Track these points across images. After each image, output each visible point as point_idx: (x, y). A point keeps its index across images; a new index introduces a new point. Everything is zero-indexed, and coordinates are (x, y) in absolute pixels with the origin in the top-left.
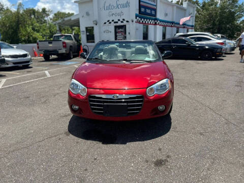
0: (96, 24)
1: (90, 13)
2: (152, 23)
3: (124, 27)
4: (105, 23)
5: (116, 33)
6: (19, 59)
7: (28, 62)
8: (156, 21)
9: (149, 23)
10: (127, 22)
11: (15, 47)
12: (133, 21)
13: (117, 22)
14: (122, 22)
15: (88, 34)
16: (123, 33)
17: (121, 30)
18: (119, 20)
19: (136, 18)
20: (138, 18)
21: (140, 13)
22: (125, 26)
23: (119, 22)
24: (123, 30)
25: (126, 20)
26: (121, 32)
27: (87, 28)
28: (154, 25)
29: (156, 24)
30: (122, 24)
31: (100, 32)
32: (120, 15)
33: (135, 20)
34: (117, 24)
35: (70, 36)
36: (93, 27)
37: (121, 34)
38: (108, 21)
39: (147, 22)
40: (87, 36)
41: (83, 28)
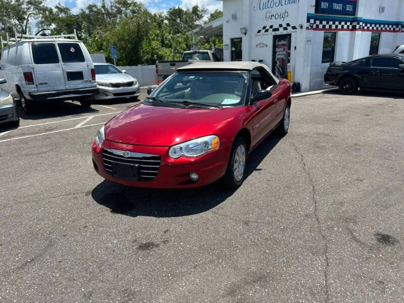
0: (245, 34)
1: (239, 16)
2: (345, 27)
3: (288, 37)
4: (259, 31)
5: (275, 47)
6: (121, 88)
7: (134, 93)
8: (355, 24)
9: (340, 27)
10: (294, 28)
11: (124, 71)
12: (301, 27)
13: (277, 30)
14: (285, 29)
15: (233, 49)
16: (286, 48)
17: (282, 42)
18: (281, 26)
19: (308, 21)
20: (312, 21)
21: (316, 11)
22: (290, 35)
23: (281, 29)
24: (285, 43)
25: (292, 25)
26: (284, 45)
27: (232, 40)
28: (351, 30)
29: (354, 28)
30: (285, 32)
31: (250, 47)
32: (282, 16)
33: (306, 25)
34: (278, 33)
35: (207, 53)
36: (241, 39)
37: (282, 49)
38: (264, 28)
39: (334, 27)
40: (232, 52)
41: (226, 41)
